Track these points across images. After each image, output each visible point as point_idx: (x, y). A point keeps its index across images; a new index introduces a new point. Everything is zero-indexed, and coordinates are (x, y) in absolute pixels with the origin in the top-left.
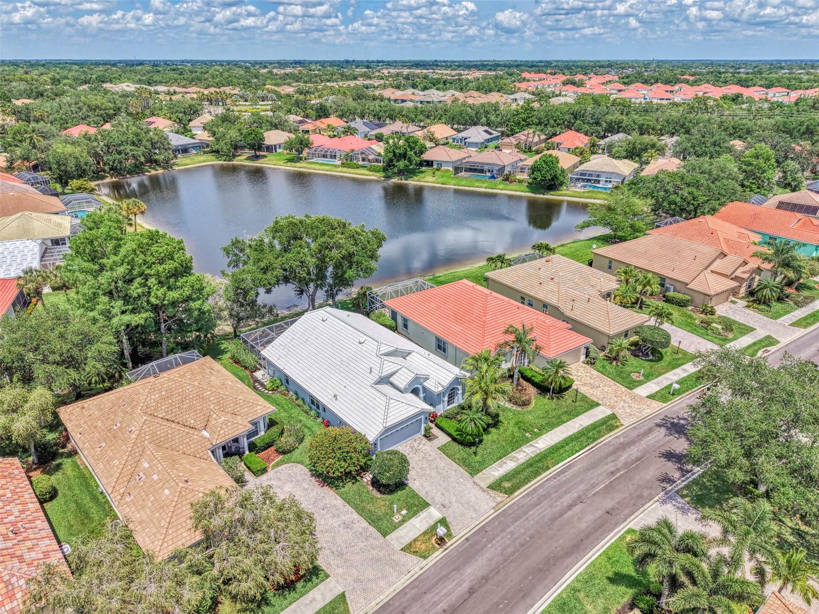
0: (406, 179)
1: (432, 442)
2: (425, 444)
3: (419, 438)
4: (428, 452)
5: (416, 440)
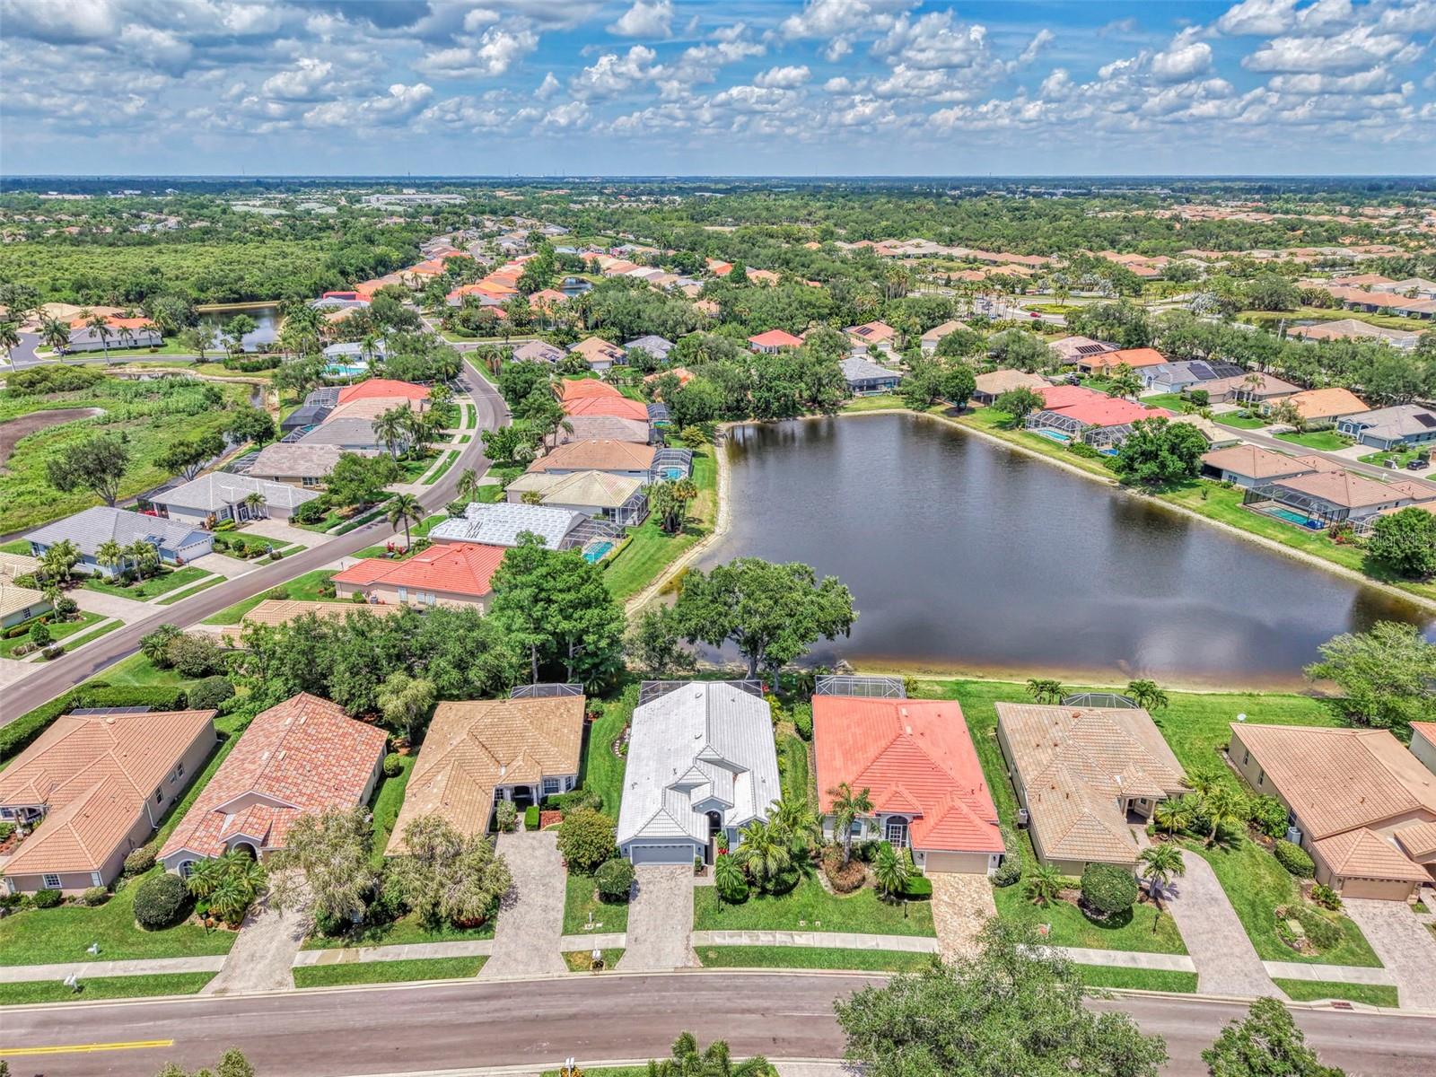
0: (1152, 494)
1: (695, 878)
2: (687, 876)
3: (689, 867)
4: (680, 885)
5: (684, 867)
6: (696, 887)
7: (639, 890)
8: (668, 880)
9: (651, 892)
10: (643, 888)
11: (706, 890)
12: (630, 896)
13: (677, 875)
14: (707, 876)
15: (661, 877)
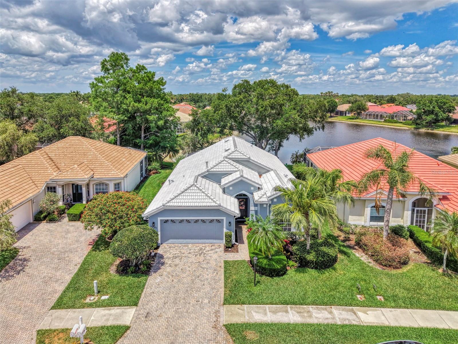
1: (226, 253)
2: (217, 252)
3: (219, 246)
4: (209, 260)
5: (214, 245)
6: (226, 261)
7: (163, 264)
8: (196, 255)
9: (176, 265)
10: (167, 262)
11: (238, 264)
12: (152, 268)
13: (206, 251)
14: (237, 252)
15: (190, 253)
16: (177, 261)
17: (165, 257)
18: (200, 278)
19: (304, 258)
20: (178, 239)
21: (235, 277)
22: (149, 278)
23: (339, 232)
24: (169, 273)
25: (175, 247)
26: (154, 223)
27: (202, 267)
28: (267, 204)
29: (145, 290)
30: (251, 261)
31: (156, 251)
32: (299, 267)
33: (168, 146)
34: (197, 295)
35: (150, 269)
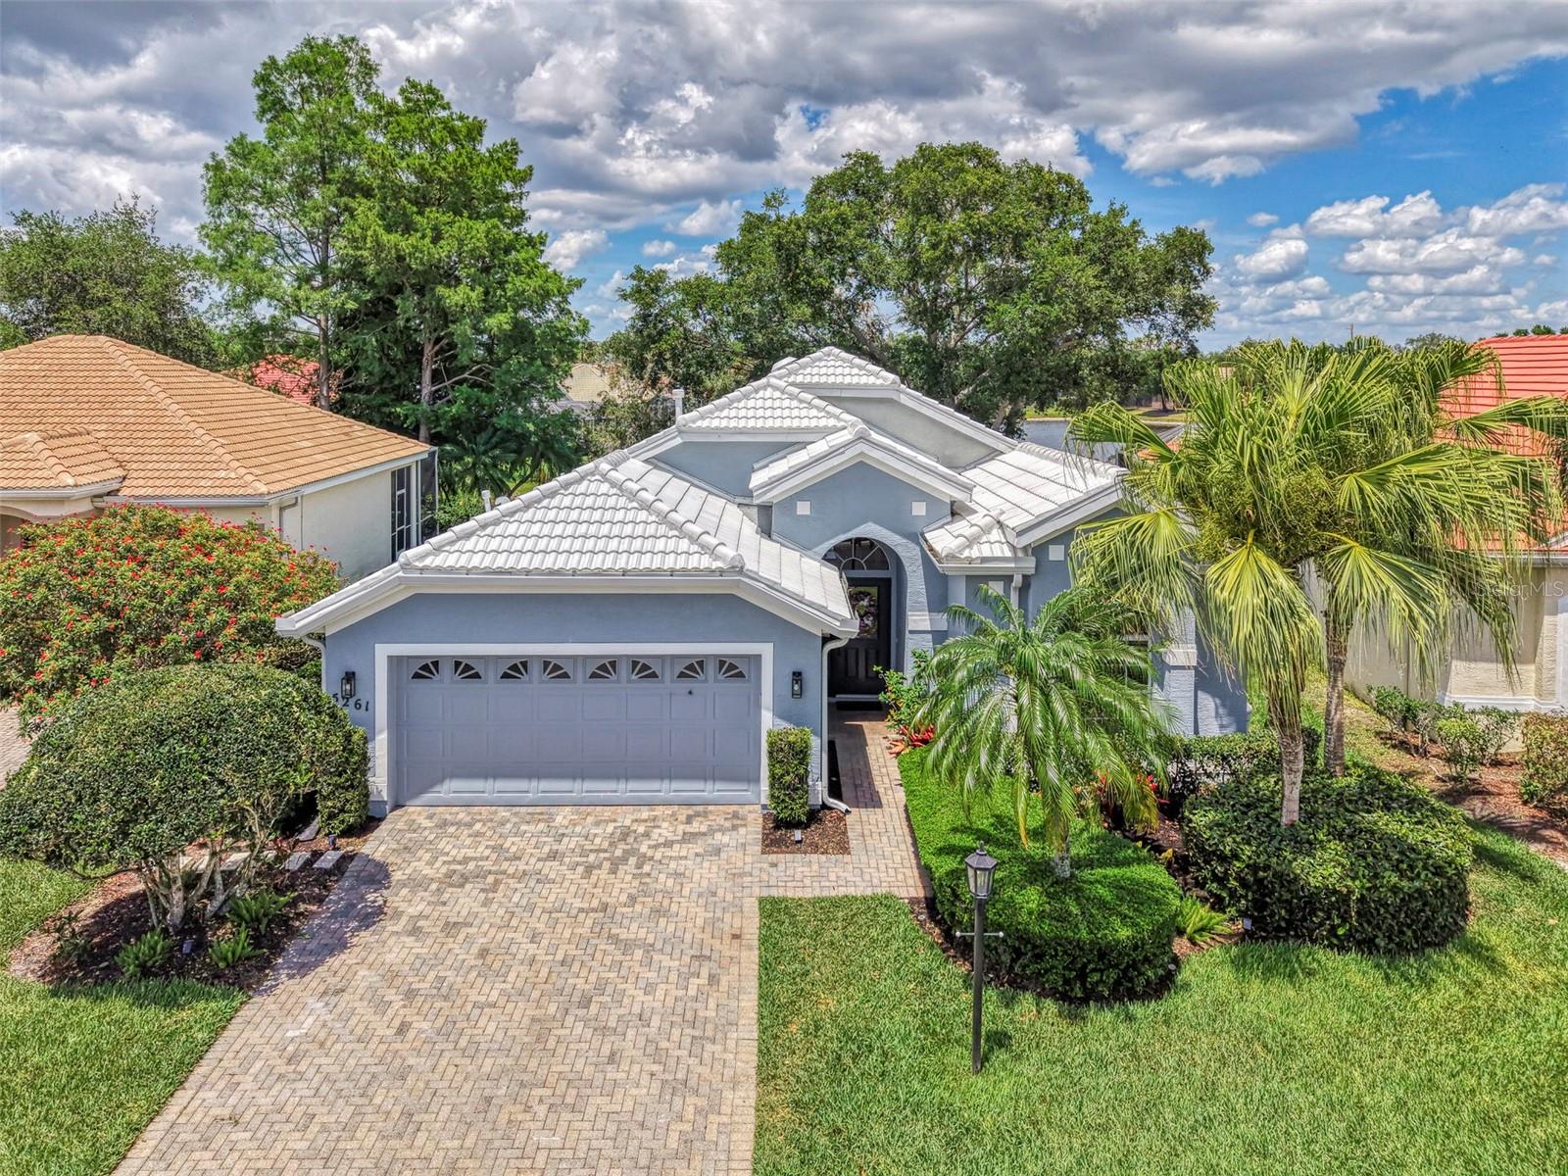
1: (773, 858)
2: (718, 851)
3: (735, 816)
4: (668, 894)
5: (705, 814)
6: (775, 902)
7: (370, 918)
8: (589, 869)
9: (451, 928)
10: (403, 906)
11: (849, 921)
12: (292, 948)
13: (656, 847)
14: (844, 848)
15: (553, 856)
16: (465, 901)
17: (397, 876)
18: (594, 1008)
19: (1279, 876)
20: (495, 777)
21: (830, 1003)
22: (246, 1012)
23: (1394, 753)
24: (391, 976)
25: (470, 825)
26: (350, 677)
27: (614, 939)
28: (1008, 579)
29: (181, 1097)
30: (931, 904)
31: (348, 845)
32: (1245, 936)
33: (531, 427)
34: (557, 1140)
35: (277, 948)
